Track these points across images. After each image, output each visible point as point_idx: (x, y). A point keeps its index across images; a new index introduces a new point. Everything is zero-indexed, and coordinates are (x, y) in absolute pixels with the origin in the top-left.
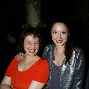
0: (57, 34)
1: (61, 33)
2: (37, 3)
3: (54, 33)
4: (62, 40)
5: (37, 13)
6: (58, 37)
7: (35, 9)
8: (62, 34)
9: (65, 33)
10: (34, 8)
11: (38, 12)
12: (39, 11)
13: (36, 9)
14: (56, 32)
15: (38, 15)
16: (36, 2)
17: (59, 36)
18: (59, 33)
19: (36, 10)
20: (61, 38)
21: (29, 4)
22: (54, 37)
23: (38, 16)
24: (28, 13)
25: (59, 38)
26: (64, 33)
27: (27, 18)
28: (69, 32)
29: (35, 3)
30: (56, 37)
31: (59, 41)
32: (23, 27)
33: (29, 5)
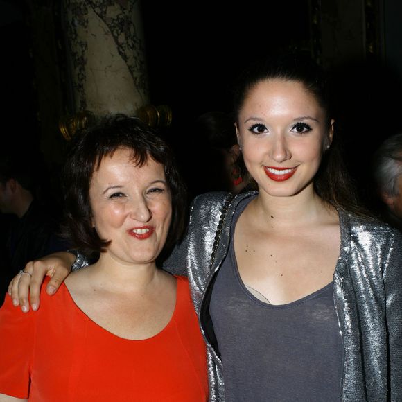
0: (268, 134)
1: (289, 131)
2: (123, 9)
3: (251, 129)
4: (295, 168)
5: (125, 58)
6: (271, 154)
7: (116, 39)
8: (293, 135)
9: (309, 129)
10: (110, 38)
11: (129, 52)
12: (133, 47)
13: (122, 39)
14: (262, 128)
15: (130, 67)
16: (117, 6)
17: (279, 144)
18: (279, 130)
19: (120, 46)
20: (288, 155)
21: (85, 17)
22: (256, 151)
23: (132, 72)
24: (82, 62)
25: (279, 156)
26: (301, 127)
27: (81, 86)
28: (328, 126)
29: (113, 12)
30: (266, 154)
31: (277, 172)
32: (63, 130)
33: (84, 23)
